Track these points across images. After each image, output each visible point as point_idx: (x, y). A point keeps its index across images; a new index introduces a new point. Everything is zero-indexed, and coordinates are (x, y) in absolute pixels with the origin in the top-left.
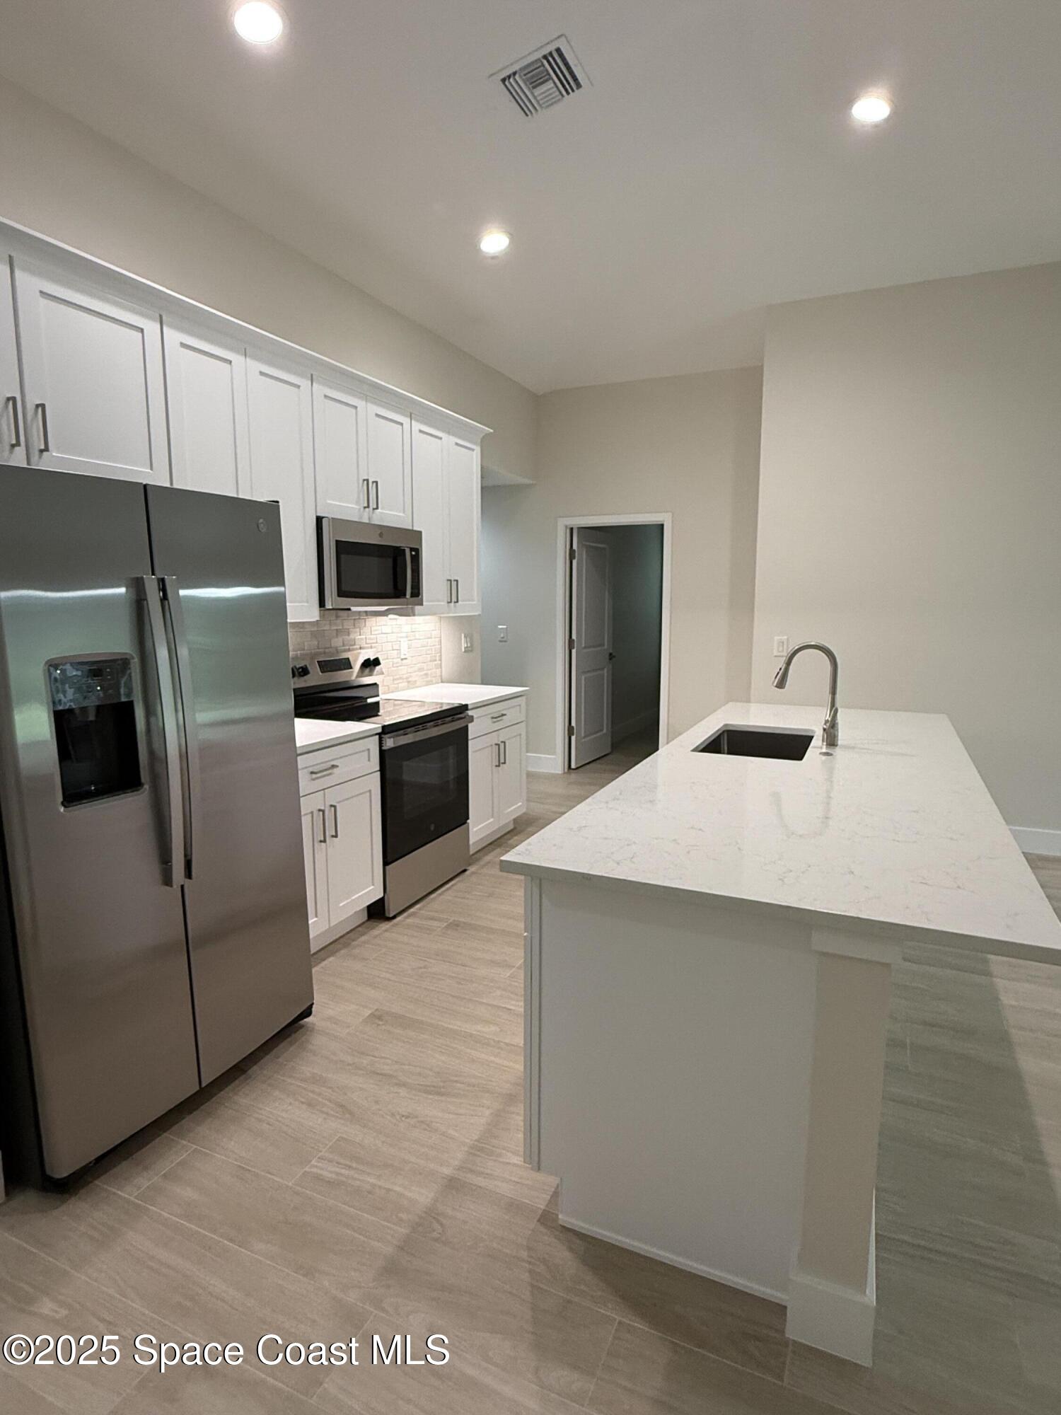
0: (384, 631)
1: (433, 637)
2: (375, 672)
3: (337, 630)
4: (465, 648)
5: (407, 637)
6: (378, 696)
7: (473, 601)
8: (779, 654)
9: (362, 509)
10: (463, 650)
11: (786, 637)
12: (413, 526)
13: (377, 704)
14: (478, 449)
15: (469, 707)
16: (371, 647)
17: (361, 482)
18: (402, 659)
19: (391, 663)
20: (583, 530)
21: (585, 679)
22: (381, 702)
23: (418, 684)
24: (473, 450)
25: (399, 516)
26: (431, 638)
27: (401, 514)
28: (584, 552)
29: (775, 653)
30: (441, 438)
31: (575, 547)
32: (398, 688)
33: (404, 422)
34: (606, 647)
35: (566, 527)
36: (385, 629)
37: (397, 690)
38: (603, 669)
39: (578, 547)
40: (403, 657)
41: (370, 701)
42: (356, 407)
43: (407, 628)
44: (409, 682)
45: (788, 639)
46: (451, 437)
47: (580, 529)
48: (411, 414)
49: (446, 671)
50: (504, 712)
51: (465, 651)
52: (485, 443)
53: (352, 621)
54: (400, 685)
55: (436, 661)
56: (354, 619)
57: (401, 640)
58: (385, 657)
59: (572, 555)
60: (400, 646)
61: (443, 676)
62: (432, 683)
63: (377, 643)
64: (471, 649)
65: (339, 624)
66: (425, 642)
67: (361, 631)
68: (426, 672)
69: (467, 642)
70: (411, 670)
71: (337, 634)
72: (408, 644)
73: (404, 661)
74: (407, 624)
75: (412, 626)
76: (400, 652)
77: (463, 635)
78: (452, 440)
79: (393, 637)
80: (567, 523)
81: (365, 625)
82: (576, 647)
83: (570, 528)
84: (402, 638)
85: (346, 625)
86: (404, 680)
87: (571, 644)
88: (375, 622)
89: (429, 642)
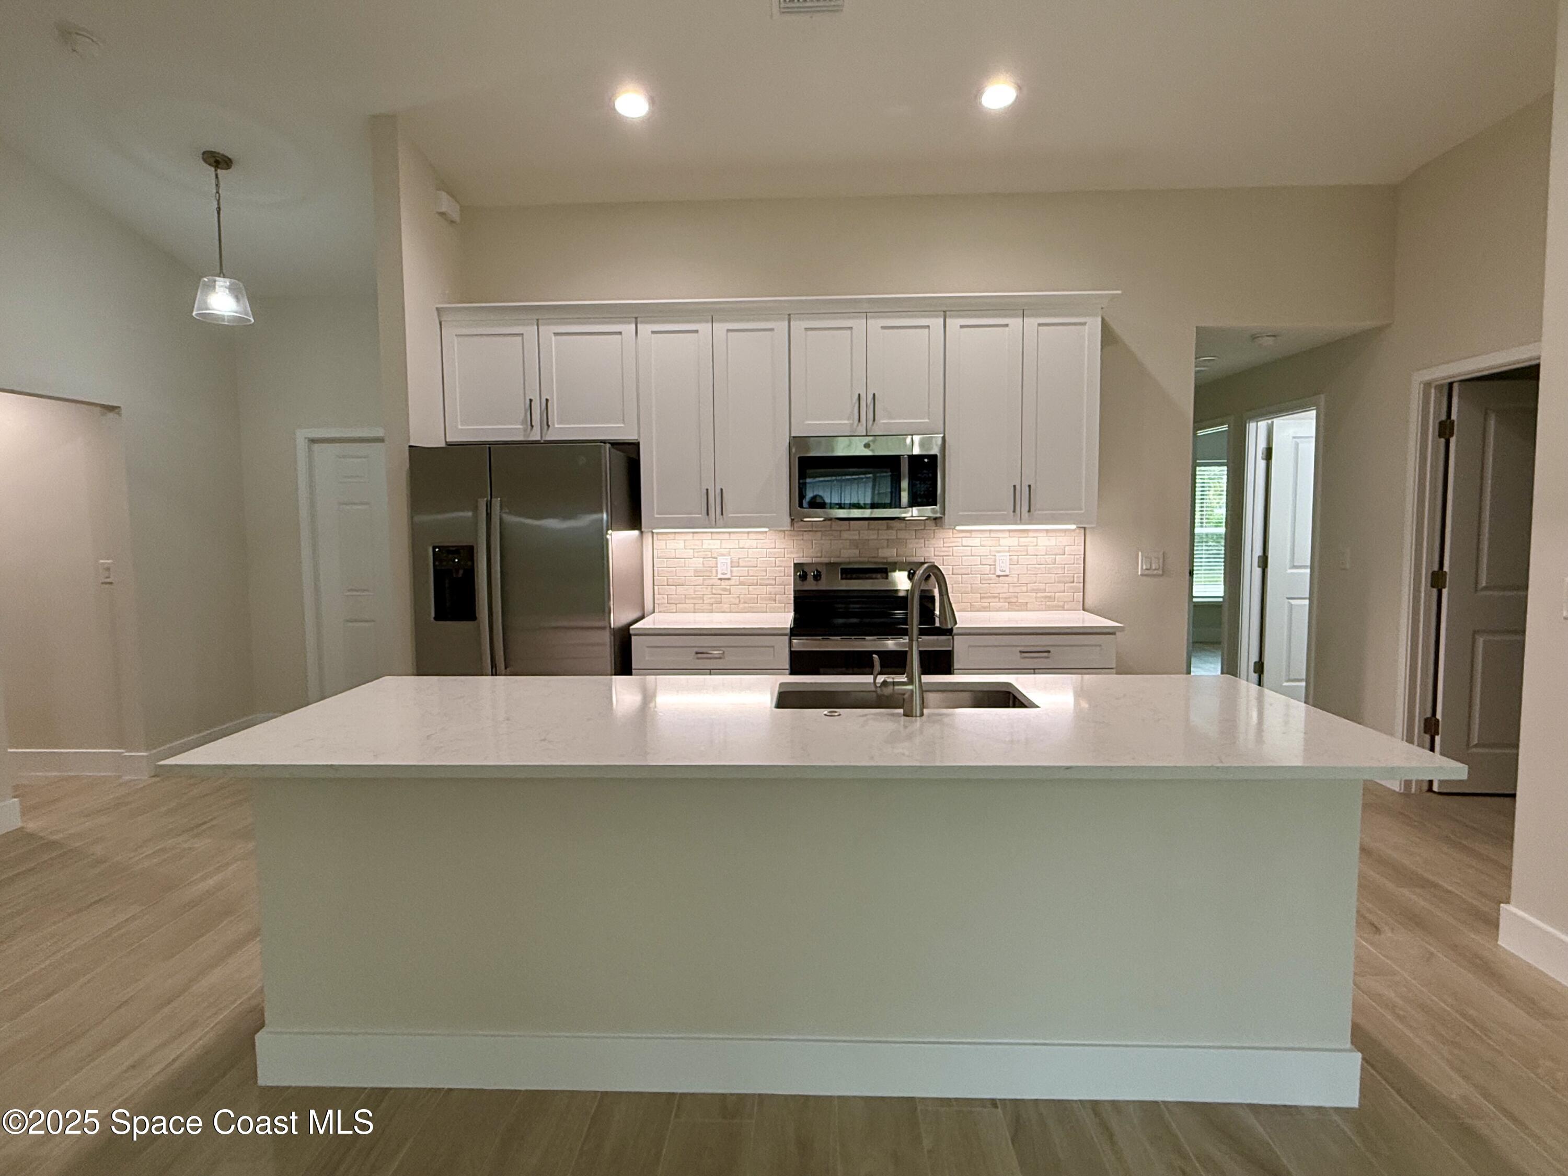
0: (964, 544)
1: (1067, 553)
3: (887, 539)
4: (1142, 570)
5: (1008, 552)
7: (1081, 509)
9: (856, 423)
10: (1139, 573)
17: (855, 398)
18: (999, 576)
19: (980, 579)
20: (1472, 385)
23: (1030, 606)
24: (1082, 323)
25: (922, 423)
26: (1063, 555)
27: (926, 420)
30: (1007, 326)
31: (1455, 415)
32: (989, 607)
33: (927, 324)
35: (1428, 385)
36: (967, 542)
37: (986, 610)
39: (1458, 417)
40: (999, 573)
42: (849, 328)
43: (1013, 541)
44: (1011, 603)
46: (1033, 319)
47: (1463, 384)
48: (944, 312)
49: (1094, 595)
51: (1141, 575)
53: (914, 532)
54: (992, 604)
55: (1073, 582)
56: (916, 530)
57: (997, 554)
58: (960, 571)
59: (1445, 429)
60: (995, 561)
61: (1089, 602)
62: (1063, 609)
63: (953, 556)
64: (1160, 572)
65: (892, 534)
66: (1049, 558)
67: (927, 542)
68: (1049, 594)
69: (1146, 566)
70: (1017, 590)
71: (890, 543)
72: (1011, 560)
73: (1001, 578)
74: (1010, 537)
75: (1022, 539)
76: (995, 568)
77: (1140, 554)
78: (1032, 322)
79: (984, 551)
80: (1427, 378)
81: (934, 537)
82: (1449, 587)
83: (1437, 387)
84: (999, 552)
85: (902, 535)
86: (1001, 600)
87: (1438, 580)
88: (951, 534)
89: (1057, 559)
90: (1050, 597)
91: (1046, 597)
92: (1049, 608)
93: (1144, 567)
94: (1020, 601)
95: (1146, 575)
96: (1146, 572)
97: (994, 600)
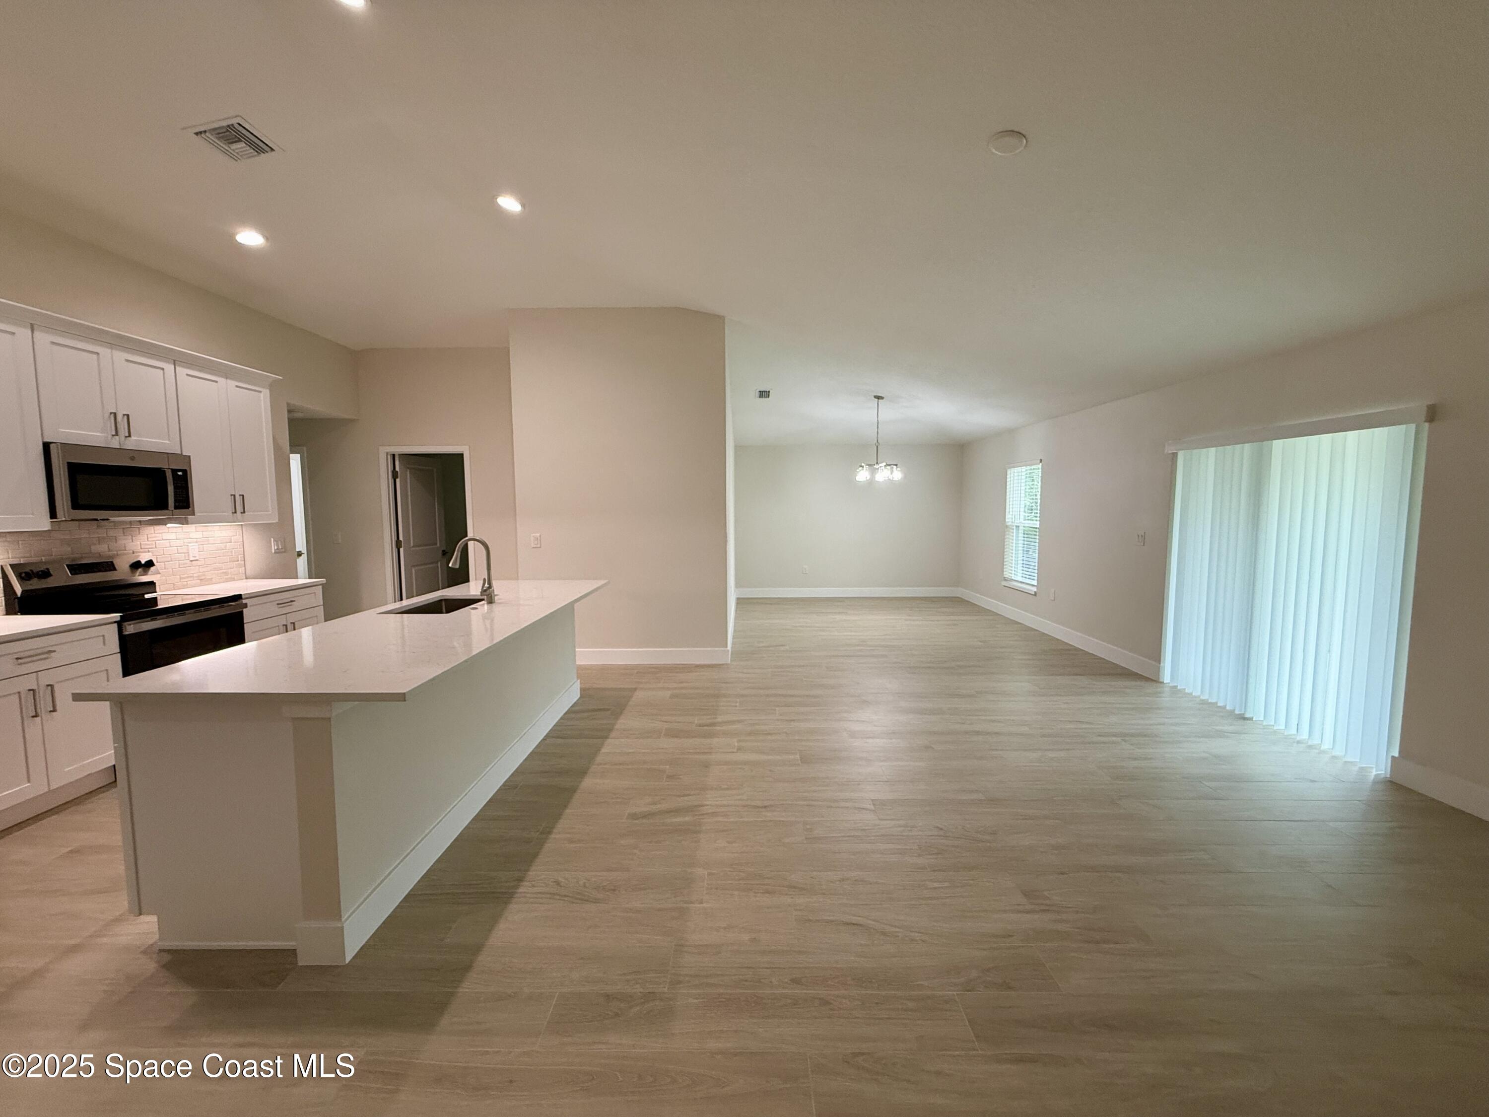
0: (164, 538)
1: (233, 541)
2: (150, 573)
3: (99, 537)
4: (275, 550)
5: (196, 542)
6: (156, 592)
7: (269, 511)
8: (535, 546)
9: (110, 437)
10: (273, 551)
11: (539, 535)
12: (181, 451)
13: (156, 599)
14: (268, 391)
15: (243, 597)
16: (149, 552)
17: (107, 415)
18: (191, 561)
19: (178, 564)
20: (404, 456)
21: (415, 570)
22: (158, 599)
23: (214, 581)
24: (260, 392)
25: (165, 443)
26: (231, 542)
27: (168, 442)
28: (408, 473)
29: (533, 545)
30: (216, 382)
31: (397, 469)
32: (187, 585)
33: (164, 367)
34: (438, 545)
35: (387, 454)
36: (165, 536)
37: (184, 587)
38: (437, 562)
39: (400, 469)
40: (192, 559)
41: (147, 596)
42: (98, 354)
43: (199, 535)
44: (201, 580)
45: (540, 536)
46: (229, 381)
47: (400, 455)
48: (174, 361)
49: (250, 568)
50: (293, 599)
51: (275, 553)
52: (273, 387)
53: (122, 529)
54: (189, 582)
55: (238, 561)
56: (123, 528)
57: (189, 544)
58: (163, 560)
59: (395, 475)
60: (188, 550)
61: (248, 573)
62: (234, 580)
63: (156, 548)
64: (283, 550)
65: (102, 533)
66: (222, 546)
67: (134, 538)
68: (224, 571)
69: (278, 545)
70: (204, 570)
71: (100, 540)
72: (199, 548)
73: (193, 562)
74: (196, 531)
75: (204, 533)
76: (189, 555)
77: (272, 539)
78: (232, 384)
79: (178, 542)
80: (388, 451)
81: (139, 533)
82: (404, 546)
83: (391, 455)
84: (190, 543)
85: (112, 533)
86: (195, 579)
87: (398, 544)
88: (153, 530)
89: (228, 546)
90: (225, 573)
91: (223, 573)
92: (227, 581)
93: (276, 548)
94: (207, 577)
95: (277, 553)
96: (277, 551)
97: (189, 579)
